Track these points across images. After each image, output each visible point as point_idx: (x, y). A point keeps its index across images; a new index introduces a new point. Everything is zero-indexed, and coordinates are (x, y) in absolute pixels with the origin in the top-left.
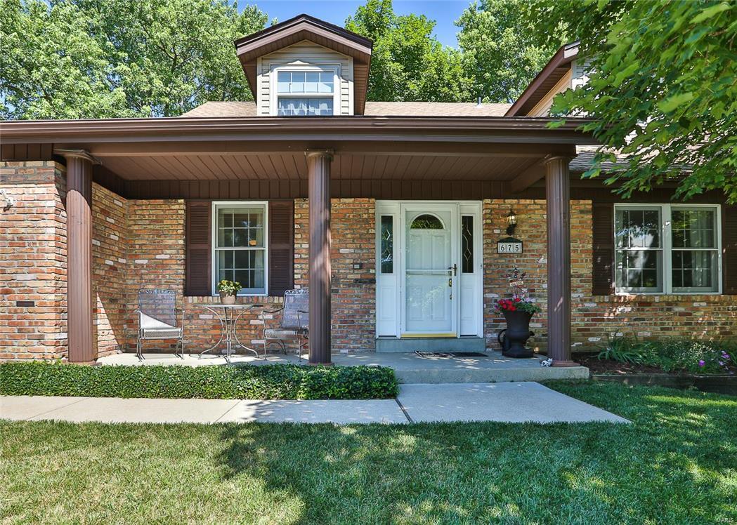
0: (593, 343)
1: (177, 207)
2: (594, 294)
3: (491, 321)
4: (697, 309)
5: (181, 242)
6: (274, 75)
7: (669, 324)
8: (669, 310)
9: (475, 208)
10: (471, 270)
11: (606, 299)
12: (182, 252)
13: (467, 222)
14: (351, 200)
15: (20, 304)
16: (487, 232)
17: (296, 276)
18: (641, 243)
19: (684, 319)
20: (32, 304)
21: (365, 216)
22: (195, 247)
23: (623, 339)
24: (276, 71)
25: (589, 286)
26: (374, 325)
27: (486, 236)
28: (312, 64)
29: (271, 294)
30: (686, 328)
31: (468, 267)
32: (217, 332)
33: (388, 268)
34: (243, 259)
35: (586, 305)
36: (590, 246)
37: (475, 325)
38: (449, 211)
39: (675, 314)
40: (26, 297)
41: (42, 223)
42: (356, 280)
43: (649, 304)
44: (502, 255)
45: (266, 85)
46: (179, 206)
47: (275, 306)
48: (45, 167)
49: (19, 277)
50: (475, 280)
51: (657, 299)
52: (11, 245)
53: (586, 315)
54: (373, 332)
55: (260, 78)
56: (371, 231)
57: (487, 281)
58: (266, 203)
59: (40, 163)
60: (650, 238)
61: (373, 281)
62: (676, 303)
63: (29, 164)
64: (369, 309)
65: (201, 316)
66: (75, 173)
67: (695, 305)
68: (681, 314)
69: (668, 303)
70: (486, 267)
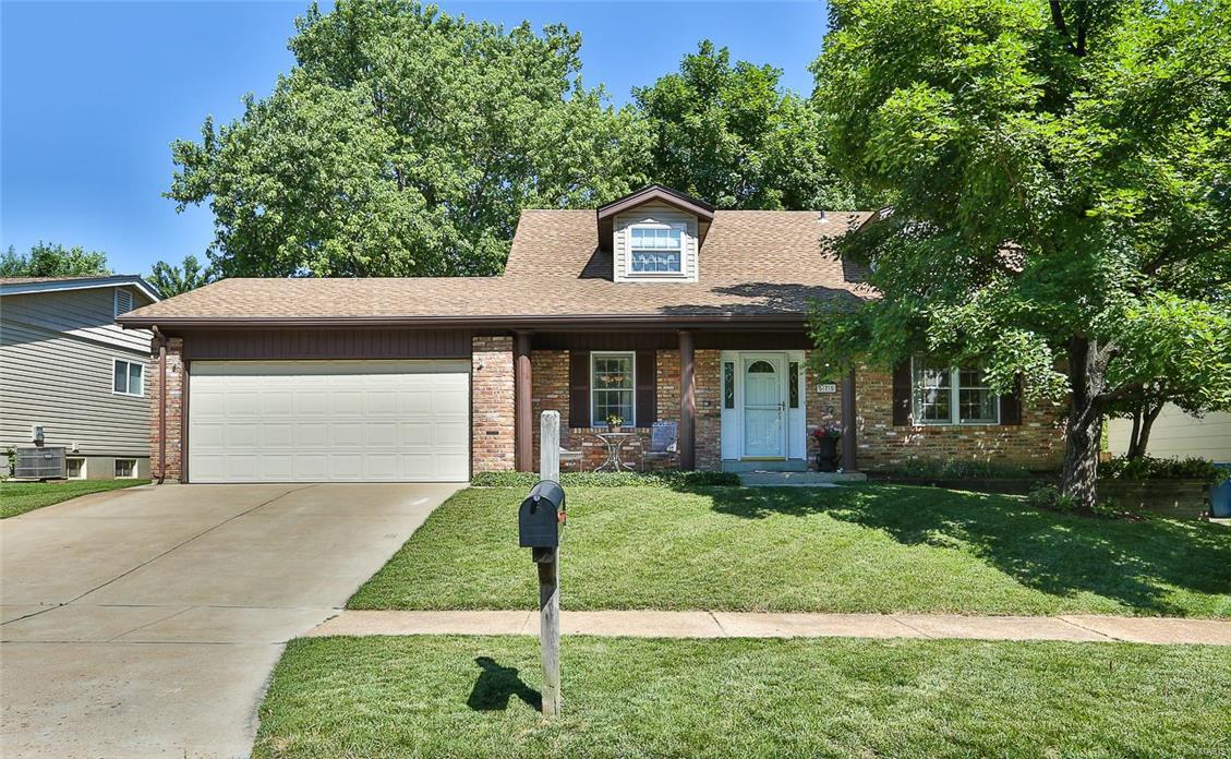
0: (894, 465)
1: (563, 356)
2: (894, 425)
3: (811, 447)
4: (977, 437)
5: (567, 384)
6: (628, 231)
7: (954, 449)
8: (955, 437)
9: (799, 356)
10: (797, 406)
11: (903, 429)
12: (567, 392)
13: (794, 369)
14: (702, 351)
15: (488, 433)
16: (809, 376)
17: (659, 412)
18: (932, 383)
19: (968, 445)
20: (497, 433)
21: (712, 364)
22: (576, 388)
23: (917, 462)
24: (630, 227)
25: (890, 418)
26: (720, 450)
27: (808, 379)
28: (661, 222)
29: (637, 426)
30: (969, 453)
31: (794, 403)
32: (596, 456)
33: (730, 404)
34: (613, 398)
35: (888, 434)
36: (891, 387)
37: (800, 451)
38: (778, 359)
39: (960, 441)
40: (493, 429)
41: (503, 378)
42: (706, 415)
43: (939, 433)
44: (821, 394)
45: (621, 241)
46: (565, 356)
47: (642, 435)
48: (506, 341)
49: (488, 415)
50: (801, 413)
51: (944, 429)
52: (483, 393)
53: (888, 442)
54: (719, 456)
55: (616, 235)
56: (718, 376)
57: (808, 415)
58: (634, 353)
59: (502, 338)
60: (938, 380)
61: (719, 415)
62: (961, 432)
63: (495, 339)
64: (715, 438)
65: (584, 444)
66: (523, 344)
67: (977, 433)
68: (965, 441)
69: (954, 433)
70: (808, 403)
